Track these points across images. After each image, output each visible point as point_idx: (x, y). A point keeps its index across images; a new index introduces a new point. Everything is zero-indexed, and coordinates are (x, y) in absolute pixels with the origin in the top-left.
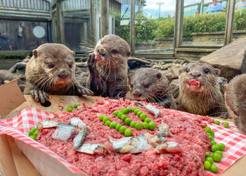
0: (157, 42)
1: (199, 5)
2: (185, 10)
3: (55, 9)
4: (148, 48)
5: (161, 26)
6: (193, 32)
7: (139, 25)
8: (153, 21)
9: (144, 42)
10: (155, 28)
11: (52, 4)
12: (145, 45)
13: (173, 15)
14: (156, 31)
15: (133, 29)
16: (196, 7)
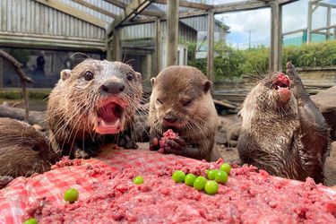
0: (246, 80)
1: (305, 31)
2: (286, 38)
3: (112, 38)
4: (232, 88)
5: (251, 59)
6: (297, 66)
7: (220, 57)
8: (240, 52)
9: (228, 80)
10: (243, 62)
11: (108, 32)
12: (228, 84)
13: (268, 45)
14: (244, 65)
15: (212, 63)
16: (301, 34)
